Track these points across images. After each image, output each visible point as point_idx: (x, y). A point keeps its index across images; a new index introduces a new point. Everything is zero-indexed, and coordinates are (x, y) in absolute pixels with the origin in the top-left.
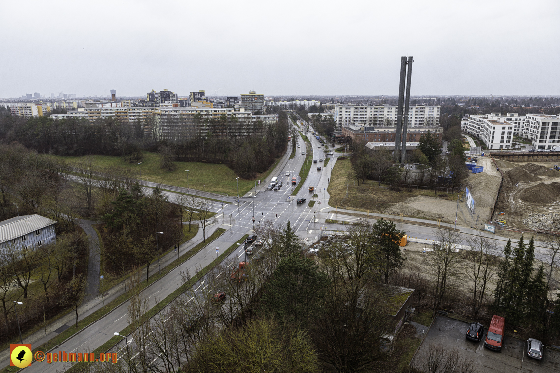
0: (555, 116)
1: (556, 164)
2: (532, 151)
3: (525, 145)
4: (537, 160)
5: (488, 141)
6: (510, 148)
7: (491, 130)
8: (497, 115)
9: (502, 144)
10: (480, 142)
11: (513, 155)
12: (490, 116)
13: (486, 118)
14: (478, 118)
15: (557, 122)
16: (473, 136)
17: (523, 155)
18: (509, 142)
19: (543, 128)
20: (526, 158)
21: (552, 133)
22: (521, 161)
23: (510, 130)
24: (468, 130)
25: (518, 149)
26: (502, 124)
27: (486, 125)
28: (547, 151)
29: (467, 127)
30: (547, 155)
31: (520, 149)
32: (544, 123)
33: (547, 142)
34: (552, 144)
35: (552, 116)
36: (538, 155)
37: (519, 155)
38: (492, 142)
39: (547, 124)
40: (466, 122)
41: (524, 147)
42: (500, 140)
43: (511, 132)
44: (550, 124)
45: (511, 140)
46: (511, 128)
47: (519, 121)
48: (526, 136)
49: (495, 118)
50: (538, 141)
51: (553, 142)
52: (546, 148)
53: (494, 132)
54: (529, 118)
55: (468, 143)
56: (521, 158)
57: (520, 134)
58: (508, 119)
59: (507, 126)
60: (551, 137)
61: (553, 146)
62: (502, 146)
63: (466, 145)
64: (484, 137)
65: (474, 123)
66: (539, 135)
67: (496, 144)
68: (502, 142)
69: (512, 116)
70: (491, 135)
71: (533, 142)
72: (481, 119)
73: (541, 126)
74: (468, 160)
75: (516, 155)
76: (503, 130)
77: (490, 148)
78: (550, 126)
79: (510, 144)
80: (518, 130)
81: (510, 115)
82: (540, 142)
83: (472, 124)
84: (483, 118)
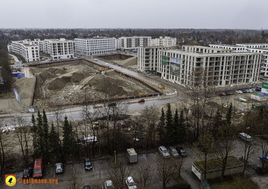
0: (58, 40)
1: (64, 66)
2: (51, 60)
3: (47, 57)
4: (54, 65)
5: (25, 57)
6: (39, 60)
7: (25, 50)
8: (28, 41)
9: (34, 58)
10: (21, 58)
11: (42, 64)
12: (24, 41)
13: (22, 43)
14: (17, 43)
15: (60, 43)
16: (17, 55)
17: (47, 64)
18: (38, 56)
19: (54, 47)
20: (48, 65)
21: (59, 49)
22: (46, 67)
23: (37, 49)
24: (13, 51)
25: (44, 60)
26: (31, 46)
27: (22, 47)
28: (59, 59)
29: (12, 49)
30: (59, 62)
31: (45, 60)
32: (54, 44)
33: (58, 54)
34: (60, 56)
35: (57, 40)
36: (54, 63)
37: (44, 64)
38: (28, 57)
39: (55, 44)
40: (10, 46)
41: (47, 59)
42: (32, 56)
43: (37, 50)
44: (57, 44)
45: (39, 55)
46: (37, 48)
47: (42, 44)
48: (47, 52)
49: (27, 43)
50: (53, 55)
51: (61, 54)
52: (58, 58)
53: (27, 51)
54: (46, 41)
55: (14, 60)
56: (46, 65)
57: (44, 51)
58: (35, 43)
59: (34, 47)
60: (59, 52)
61: (61, 57)
62: (34, 60)
63: (13, 61)
64: (23, 55)
65: (15, 46)
66: (53, 51)
67: (30, 58)
68: (34, 57)
69: (37, 40)
70: (27, 53)
71: (51, 55)
72: (19, 43)
73: (52, 46)
74: (15, 71)
75: (43, 64)
76: (33, 50)
77: (27, 61)
78: (57, 46)
79: (39, 58)
80: (43, 49)
81: (36, 40)
82: (54, 55)
83: (14, 47)
84: (20, 43)
